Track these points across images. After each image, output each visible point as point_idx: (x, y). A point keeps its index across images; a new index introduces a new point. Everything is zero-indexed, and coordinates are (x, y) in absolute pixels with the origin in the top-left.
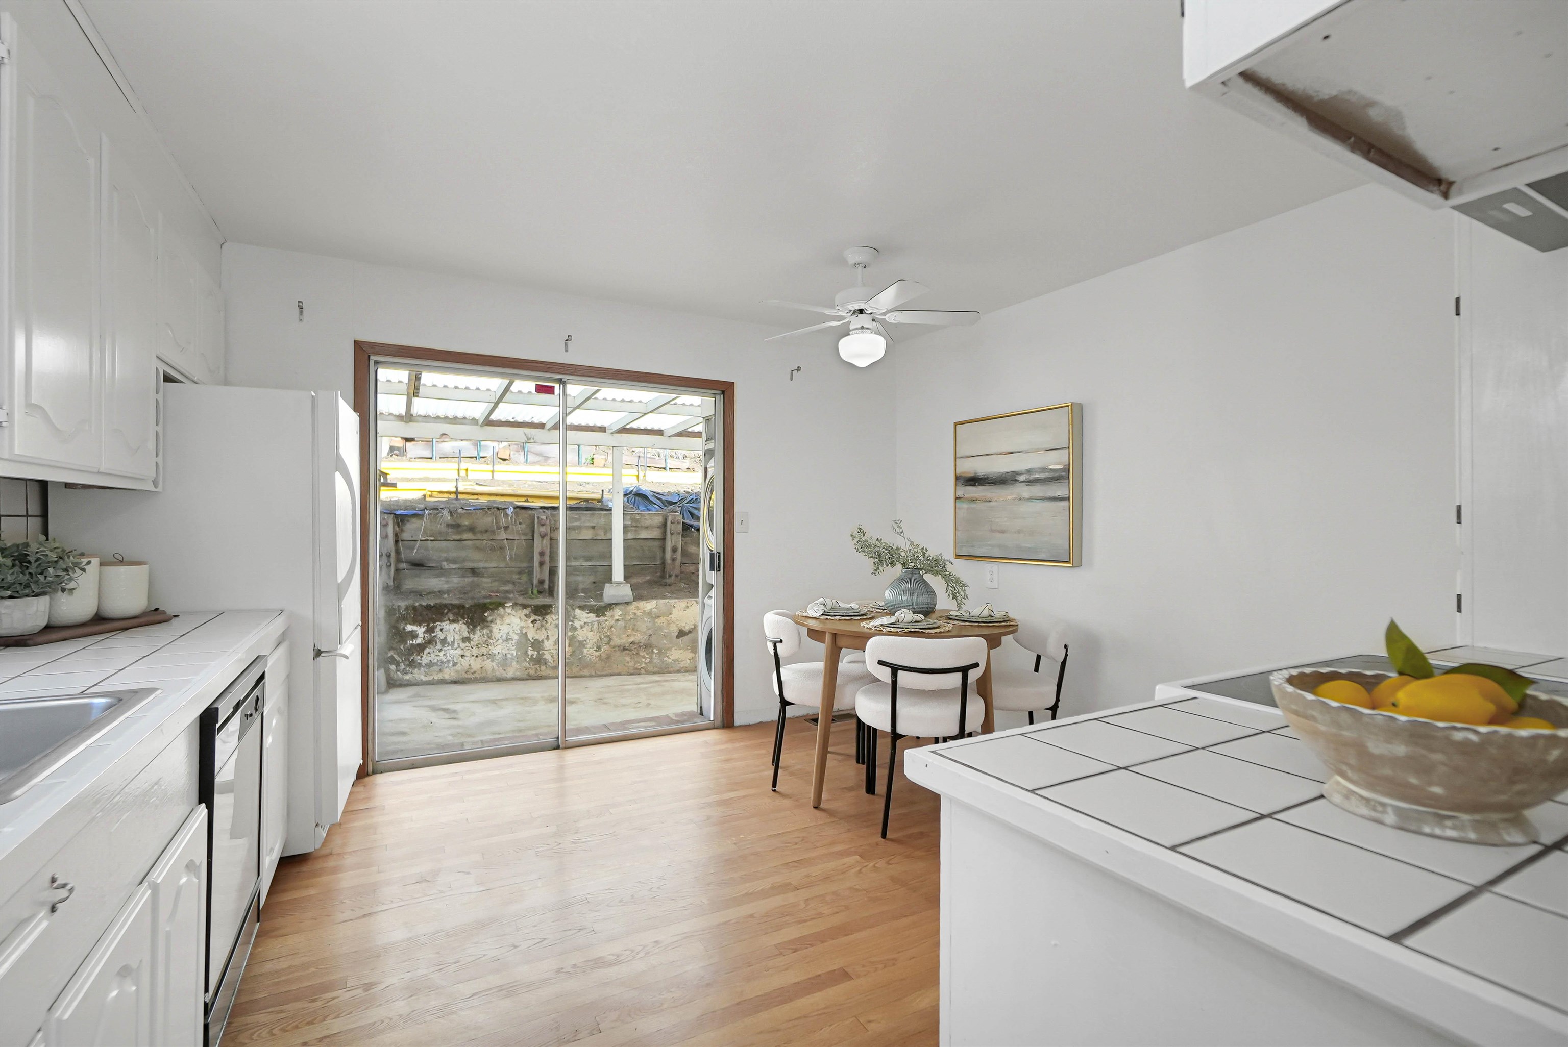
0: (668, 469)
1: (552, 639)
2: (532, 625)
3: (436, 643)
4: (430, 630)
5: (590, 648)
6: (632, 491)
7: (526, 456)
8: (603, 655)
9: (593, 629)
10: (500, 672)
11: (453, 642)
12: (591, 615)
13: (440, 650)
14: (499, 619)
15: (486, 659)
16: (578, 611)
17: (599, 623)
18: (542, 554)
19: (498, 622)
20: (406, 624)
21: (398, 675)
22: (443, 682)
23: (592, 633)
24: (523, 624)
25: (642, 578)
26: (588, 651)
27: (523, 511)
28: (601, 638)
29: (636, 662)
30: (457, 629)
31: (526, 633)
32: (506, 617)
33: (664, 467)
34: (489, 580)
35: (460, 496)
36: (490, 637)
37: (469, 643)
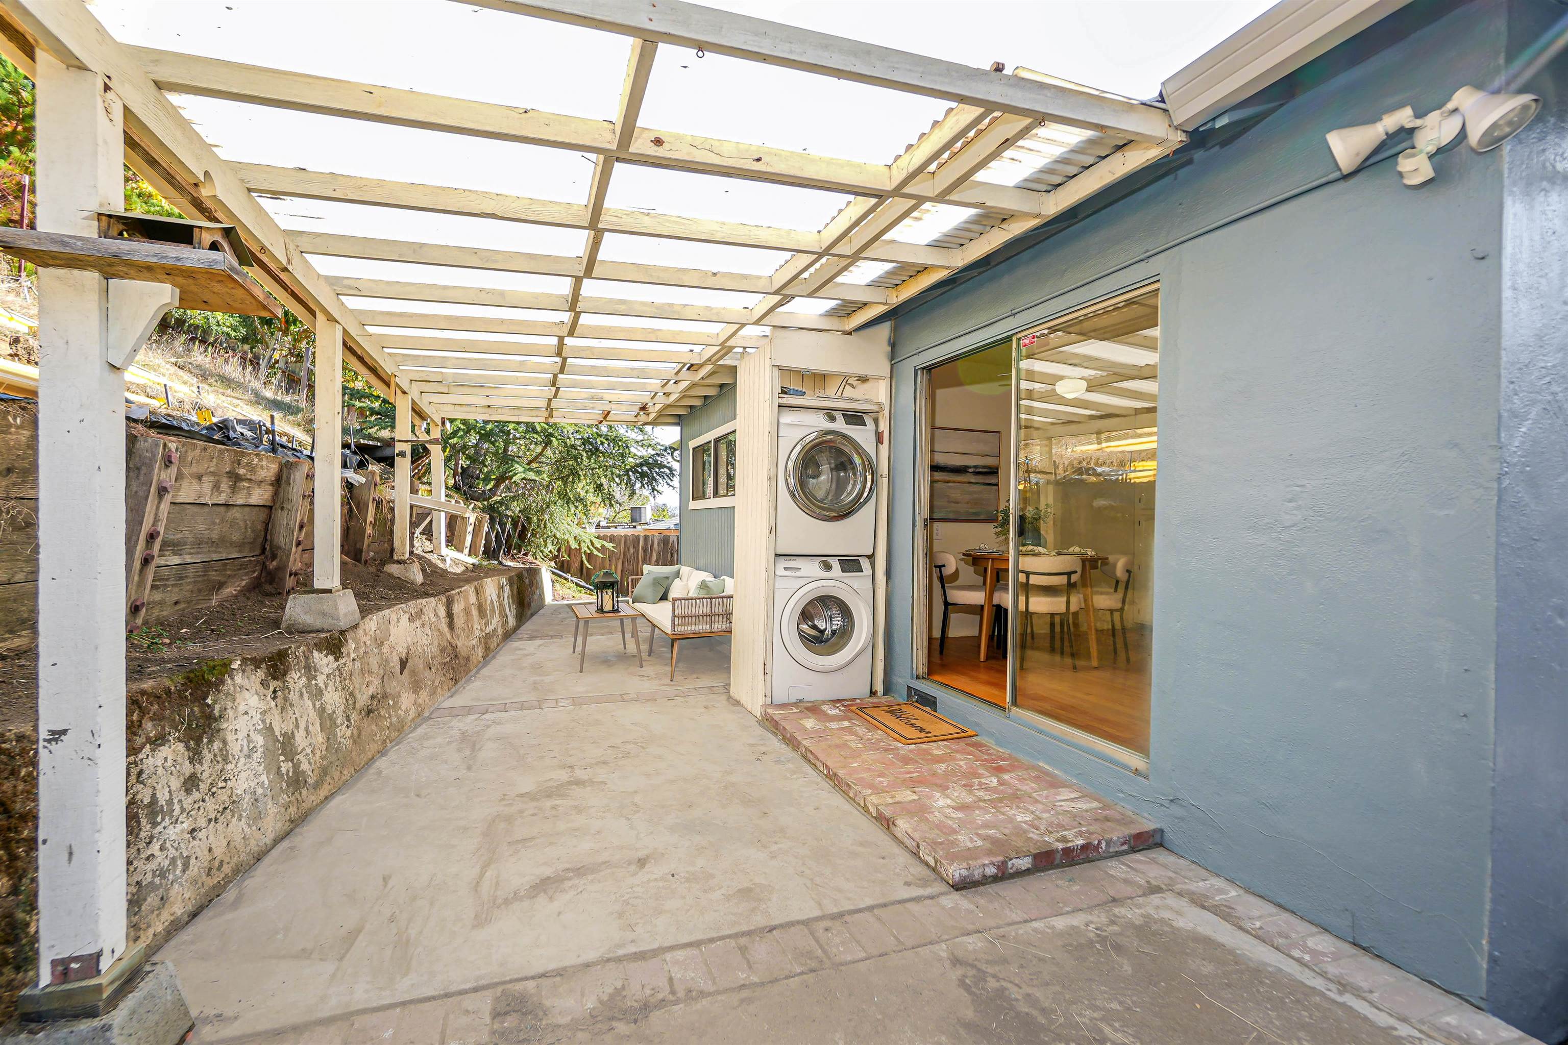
2: (273, 703)
10: (254, 840)
14: (229, 705)
15: (229, 819)
19: (230, 713)
24: (262, 706)
29: (381, 730)
31: (269, 726)
32: (238, 699)
36: (225, 759)
37: (197, 789)
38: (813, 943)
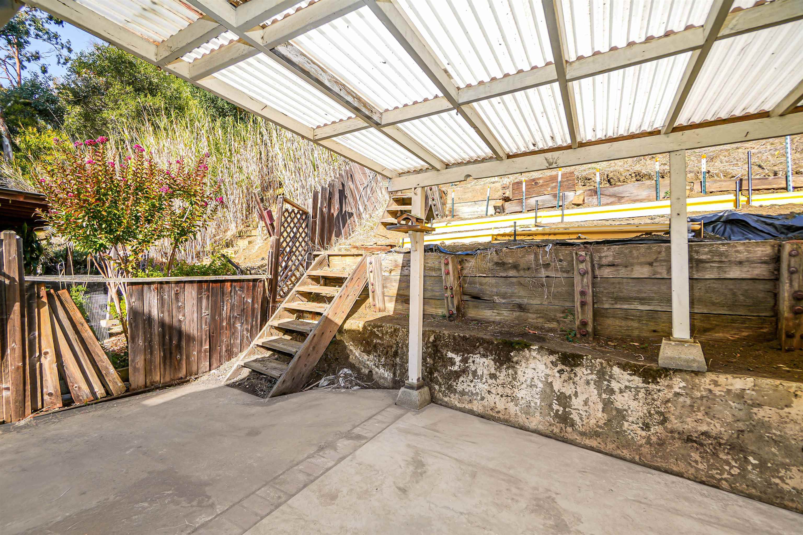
0: (790, 188)
1: (581, 398)
2: (558, 375)
3: (469, 374)
4: (465, 360)
5: (633, 422)
6: (721, 217)
7: (599, 200)
8: (652, 437)
9: (637, 397)
10: (522, 419)
11: (482, 376)
12: (636, 378)
13: (472, 381)
14: (524, 361)
15: (510, 400)
16: (616, 370)
17: (648, 392)
18: (583, 293)
19: (524, 365)
20: (448, 351)
21: (440, 396)
22: (471, 412)
23: (636, 402)
24: (548, 371)
25: (732, 332)
26: (630, 425)
27: (563, 247)
28: (649, 413)
29: (711, 467)
30: (485, 364)
31: (551, 382)
32: (531, 361)
33: (784, 186)
34: (534, 316)
35: (517, 238)
36: (514, 379)
37: (496, 380)
38: (282, 489)
